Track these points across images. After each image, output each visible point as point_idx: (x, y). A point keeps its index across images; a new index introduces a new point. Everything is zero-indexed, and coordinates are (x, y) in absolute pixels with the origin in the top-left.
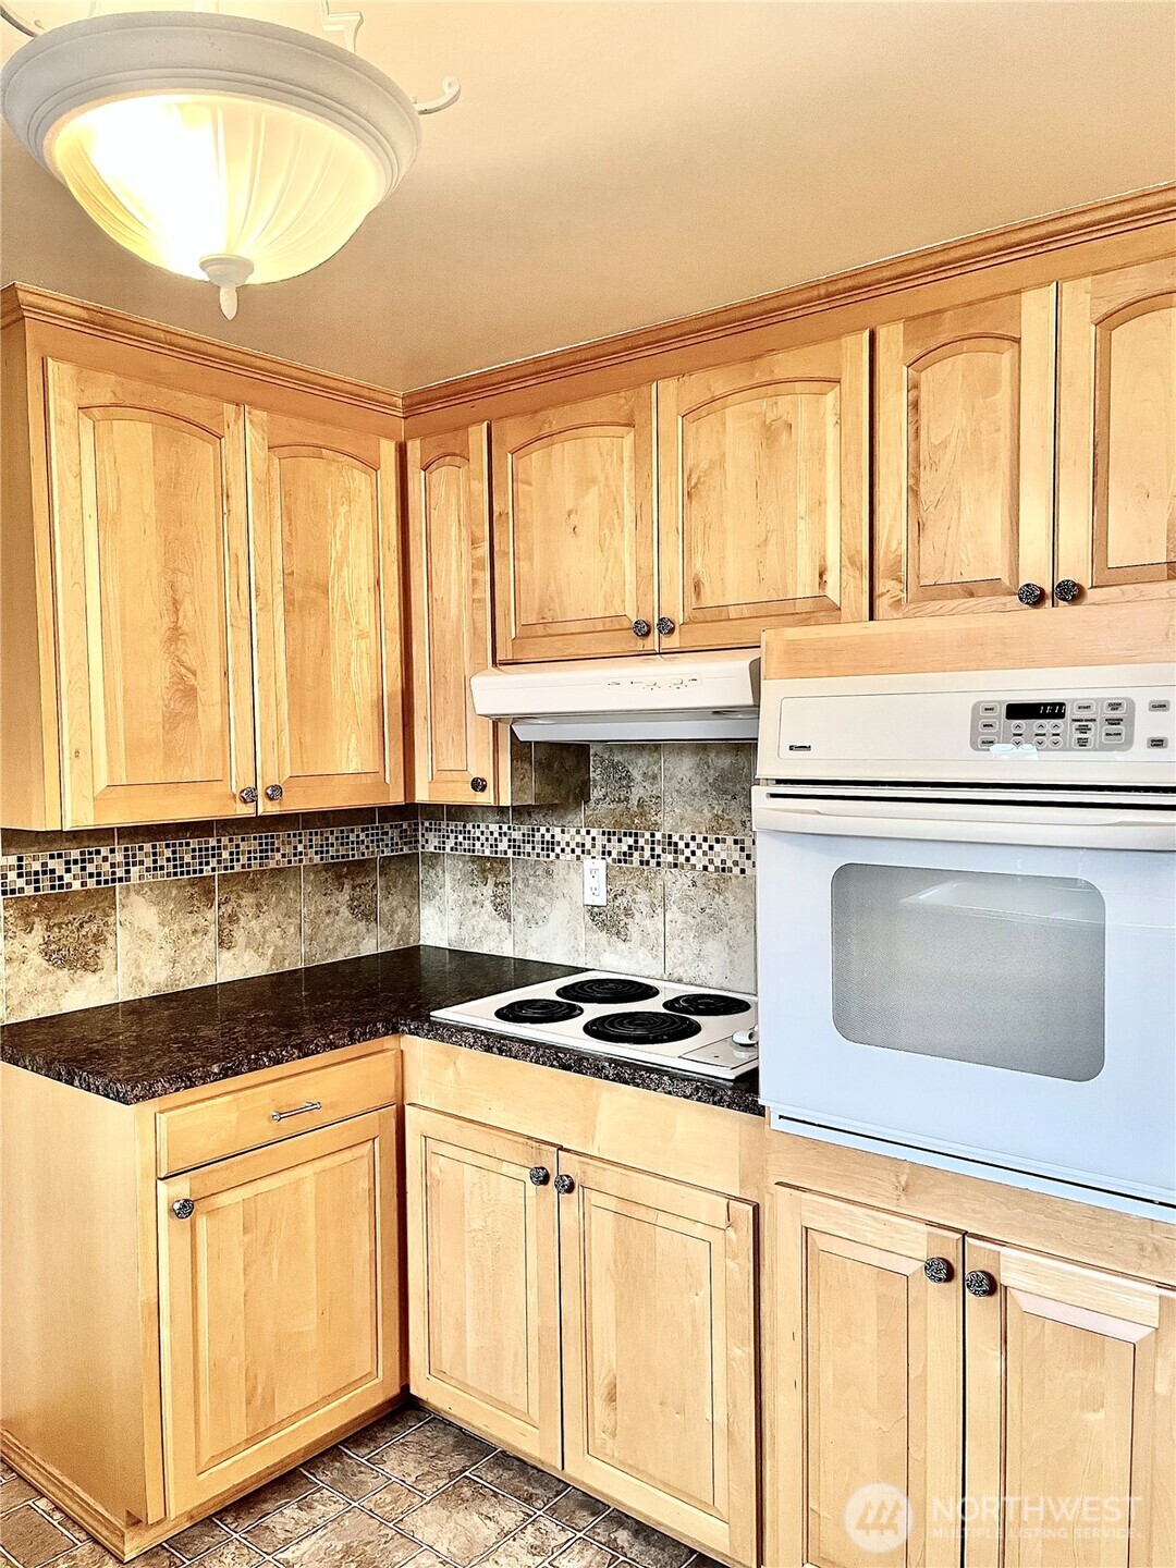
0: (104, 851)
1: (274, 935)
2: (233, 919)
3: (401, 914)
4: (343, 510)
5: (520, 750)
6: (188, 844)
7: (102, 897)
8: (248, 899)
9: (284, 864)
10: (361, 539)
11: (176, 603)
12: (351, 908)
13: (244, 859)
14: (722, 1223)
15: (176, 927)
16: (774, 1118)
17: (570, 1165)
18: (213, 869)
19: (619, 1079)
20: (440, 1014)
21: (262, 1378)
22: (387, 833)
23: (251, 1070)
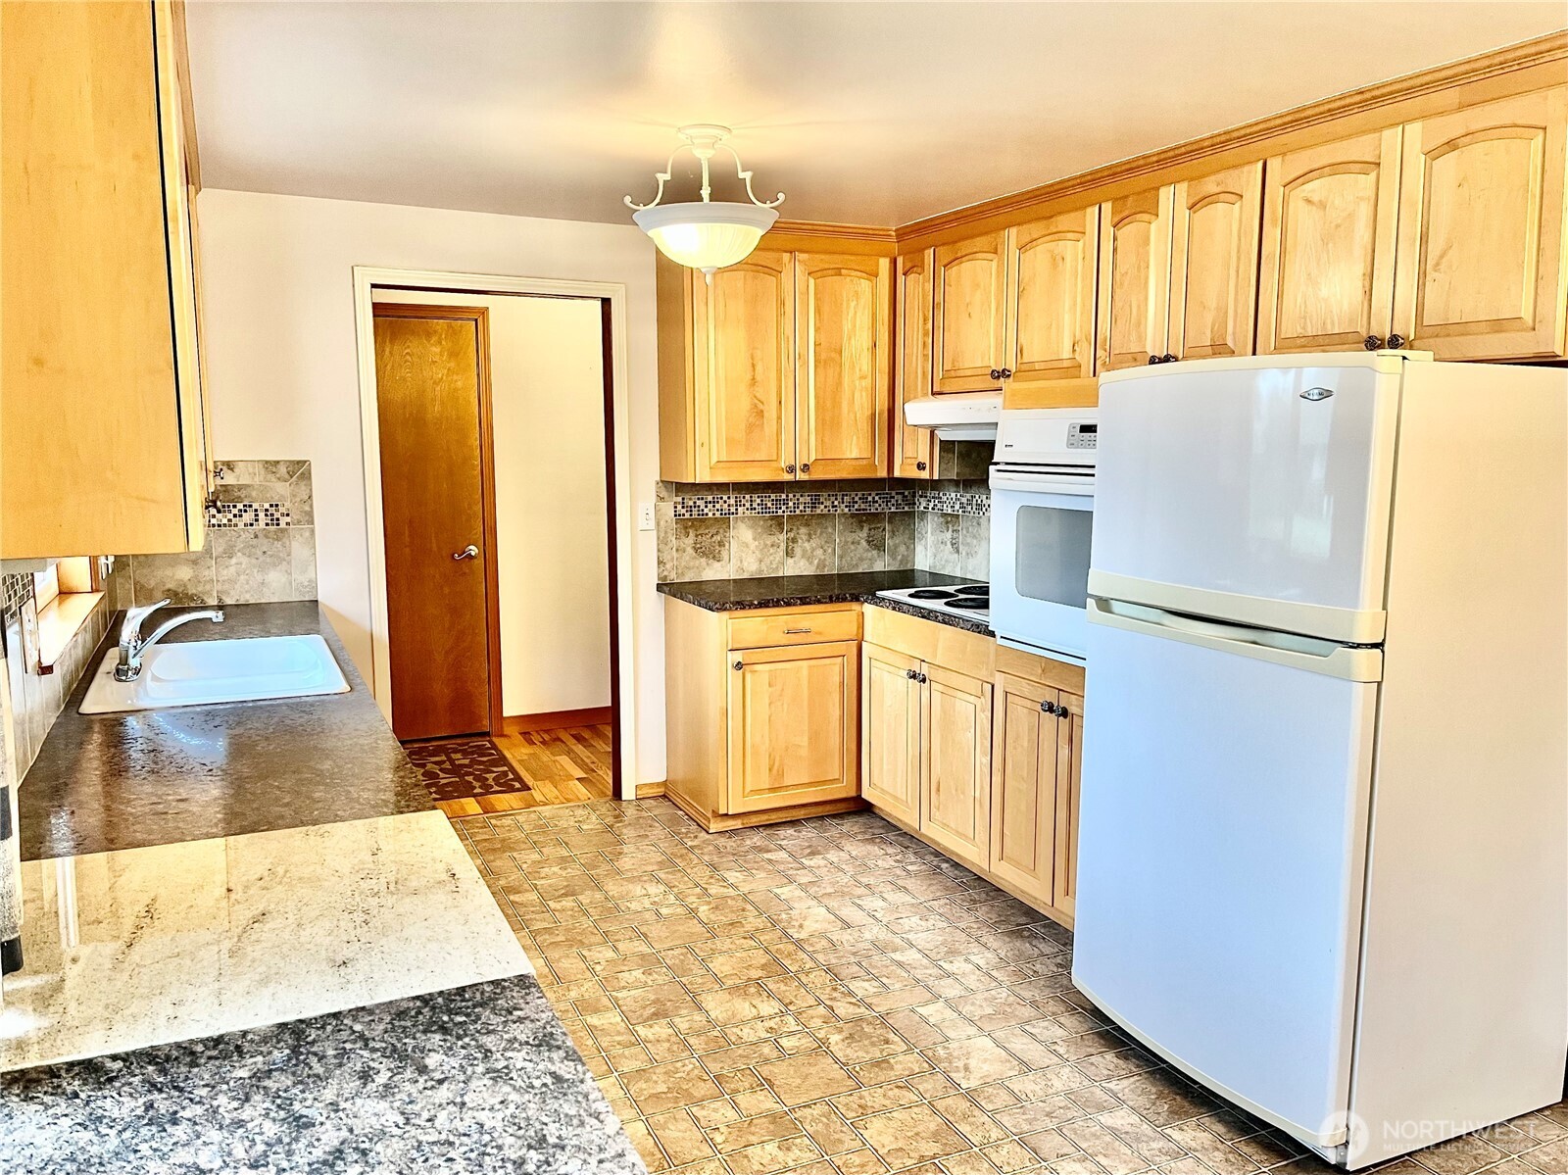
0: (725, 498)
1: (819, 552)
2: (794, 540)
3: (902, 549)
4: (853, 304)
5: (946, 446)
6: (770, 497)
7: (724, 521)
8: (803, 530)
9: (825, 511)
10: (863, 320)
11: (753, 366)
12: (869, 542)
13: (801, 507)
14: (979, 694)
15: (762, 542)
16: (998, 637)
17: (925, 670)
18: (784, 512)
19: (944, 622)
20: (880, 594)
21: (778, 759)
22: (893, 497)
23: (774, 606)
